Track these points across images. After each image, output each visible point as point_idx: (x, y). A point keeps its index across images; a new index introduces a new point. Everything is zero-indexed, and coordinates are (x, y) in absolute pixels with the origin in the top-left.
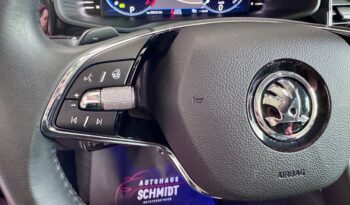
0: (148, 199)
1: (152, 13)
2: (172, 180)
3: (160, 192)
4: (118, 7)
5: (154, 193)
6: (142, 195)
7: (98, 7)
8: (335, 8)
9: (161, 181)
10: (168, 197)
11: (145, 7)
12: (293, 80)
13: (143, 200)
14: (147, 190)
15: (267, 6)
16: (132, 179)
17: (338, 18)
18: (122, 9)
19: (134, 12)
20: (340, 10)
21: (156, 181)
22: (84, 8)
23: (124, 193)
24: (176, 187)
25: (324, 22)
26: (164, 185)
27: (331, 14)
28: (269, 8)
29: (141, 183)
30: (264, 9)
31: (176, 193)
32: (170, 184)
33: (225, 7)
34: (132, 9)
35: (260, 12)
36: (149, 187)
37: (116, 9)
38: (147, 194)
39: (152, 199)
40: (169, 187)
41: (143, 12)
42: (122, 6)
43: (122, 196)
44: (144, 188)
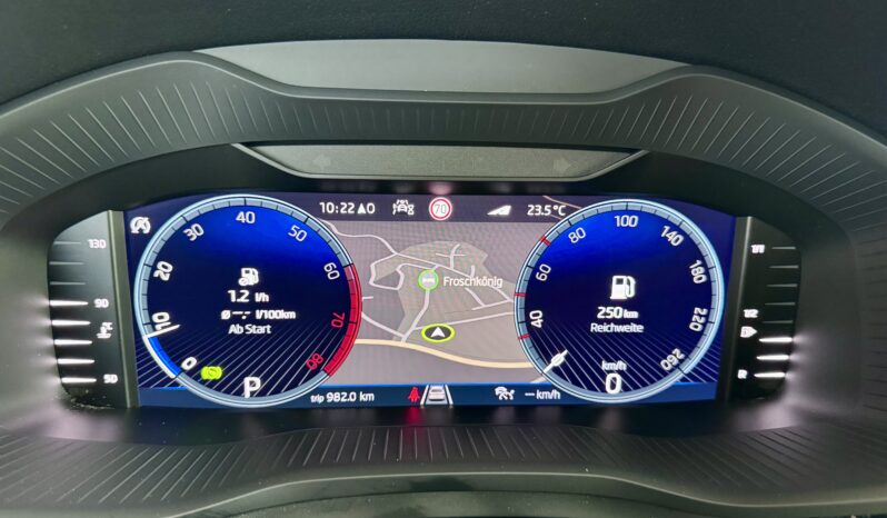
1: (333, 397)
7: (111, 379)
11: (305, 375)
18: (211, 384)
19: (262, 393)
22: (56, 381)
33: (633, 381)
34: (252, 383)
37: (186, 382)
42: (212, 372)
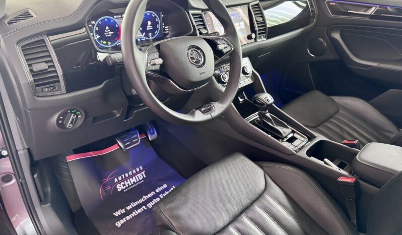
0: (126, 188)
2: (138, 170)
3: (133, 180)
4: (102, 43)
5: (129, 182)
6: (120, 187)
8: (198, 29)
9: (130, 173)
10: (140, 181)
11: (116, 41)
12: (195, 50)
13: (123, 190)
14: (123, 183)
15: (171, 32)
16: (107, 180)
17: (201, 33)
18: (105, 44)
19: (111, 45)
20: (200, 30)
21: (127, 175)
23: (106, 191)
24: (143, 173)
25: (196, 35)
26: (134, 175)
27: (198, 32)
28: (172, 34)
29: (116, 180)
30: (170, 34)
31: (145, 176)
32: (137, 173)
33: (153, 36)
34: (109, 43)
35: (168, 36)
36: (123, 180)
37: (102, 45)
38: (124, 185)
39: (129, 186)
40: (138, 175)
41: (115, 44)
42: (105, 42)
43: (105, 194)
44: (119, 182)
